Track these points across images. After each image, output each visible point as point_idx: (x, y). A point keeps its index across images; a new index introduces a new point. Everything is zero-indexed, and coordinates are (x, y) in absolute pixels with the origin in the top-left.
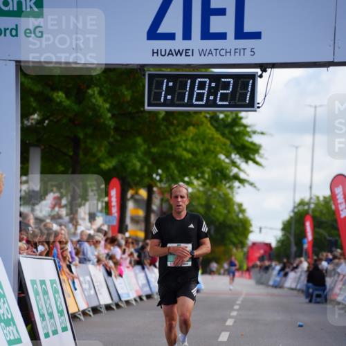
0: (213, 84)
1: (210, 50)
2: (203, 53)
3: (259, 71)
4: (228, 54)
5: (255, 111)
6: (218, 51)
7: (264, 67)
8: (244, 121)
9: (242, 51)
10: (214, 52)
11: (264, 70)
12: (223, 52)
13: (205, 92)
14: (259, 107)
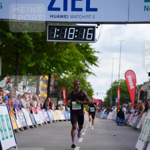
0: (77, 31)
1: (75, 16)
2: (72, 17)
3: (96, 25)
4: (83, 17)
5: (95, 42)
6: (79, 16)
7: (98, 24)
8: (91, 47)
9: (89, 16)
10: (77, 16)
11: (99, 25)
12: (81, 17)
13: (73, 34)
14: (96, 41)
